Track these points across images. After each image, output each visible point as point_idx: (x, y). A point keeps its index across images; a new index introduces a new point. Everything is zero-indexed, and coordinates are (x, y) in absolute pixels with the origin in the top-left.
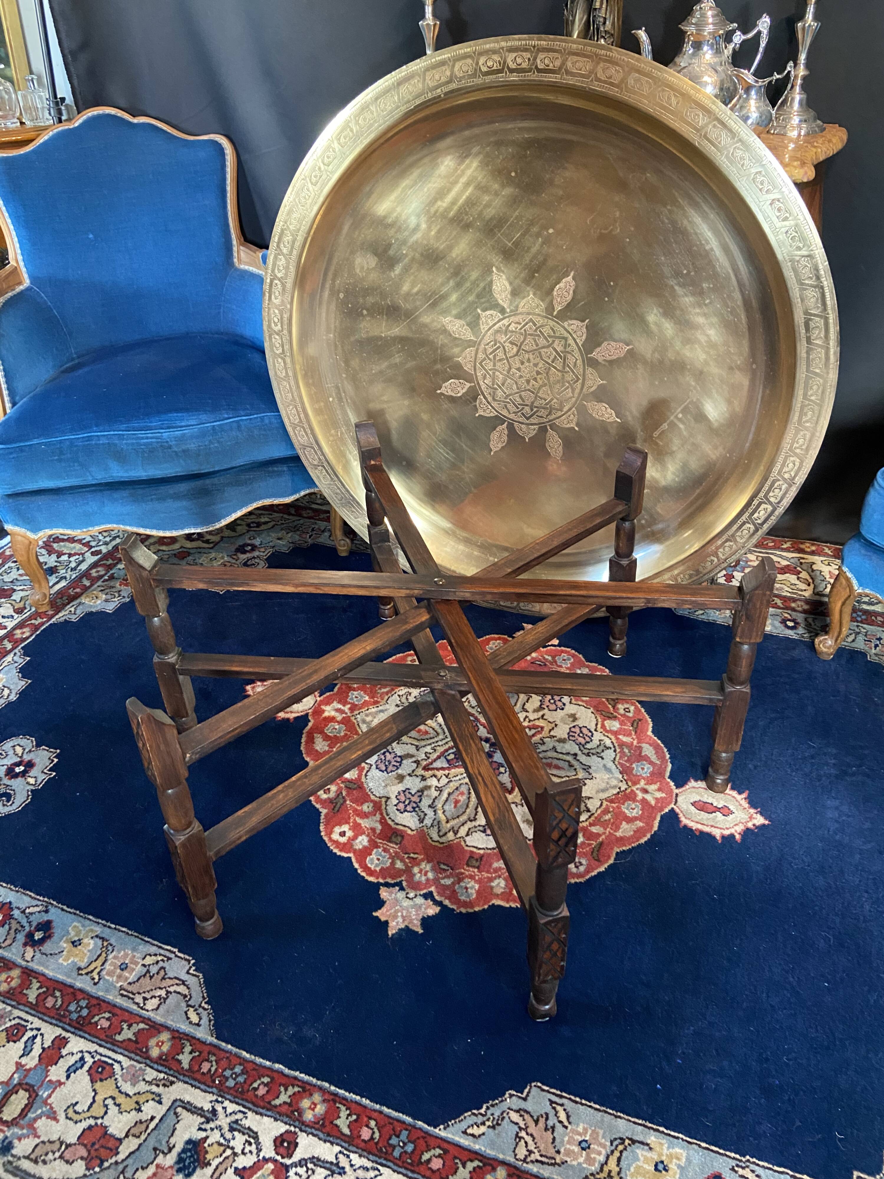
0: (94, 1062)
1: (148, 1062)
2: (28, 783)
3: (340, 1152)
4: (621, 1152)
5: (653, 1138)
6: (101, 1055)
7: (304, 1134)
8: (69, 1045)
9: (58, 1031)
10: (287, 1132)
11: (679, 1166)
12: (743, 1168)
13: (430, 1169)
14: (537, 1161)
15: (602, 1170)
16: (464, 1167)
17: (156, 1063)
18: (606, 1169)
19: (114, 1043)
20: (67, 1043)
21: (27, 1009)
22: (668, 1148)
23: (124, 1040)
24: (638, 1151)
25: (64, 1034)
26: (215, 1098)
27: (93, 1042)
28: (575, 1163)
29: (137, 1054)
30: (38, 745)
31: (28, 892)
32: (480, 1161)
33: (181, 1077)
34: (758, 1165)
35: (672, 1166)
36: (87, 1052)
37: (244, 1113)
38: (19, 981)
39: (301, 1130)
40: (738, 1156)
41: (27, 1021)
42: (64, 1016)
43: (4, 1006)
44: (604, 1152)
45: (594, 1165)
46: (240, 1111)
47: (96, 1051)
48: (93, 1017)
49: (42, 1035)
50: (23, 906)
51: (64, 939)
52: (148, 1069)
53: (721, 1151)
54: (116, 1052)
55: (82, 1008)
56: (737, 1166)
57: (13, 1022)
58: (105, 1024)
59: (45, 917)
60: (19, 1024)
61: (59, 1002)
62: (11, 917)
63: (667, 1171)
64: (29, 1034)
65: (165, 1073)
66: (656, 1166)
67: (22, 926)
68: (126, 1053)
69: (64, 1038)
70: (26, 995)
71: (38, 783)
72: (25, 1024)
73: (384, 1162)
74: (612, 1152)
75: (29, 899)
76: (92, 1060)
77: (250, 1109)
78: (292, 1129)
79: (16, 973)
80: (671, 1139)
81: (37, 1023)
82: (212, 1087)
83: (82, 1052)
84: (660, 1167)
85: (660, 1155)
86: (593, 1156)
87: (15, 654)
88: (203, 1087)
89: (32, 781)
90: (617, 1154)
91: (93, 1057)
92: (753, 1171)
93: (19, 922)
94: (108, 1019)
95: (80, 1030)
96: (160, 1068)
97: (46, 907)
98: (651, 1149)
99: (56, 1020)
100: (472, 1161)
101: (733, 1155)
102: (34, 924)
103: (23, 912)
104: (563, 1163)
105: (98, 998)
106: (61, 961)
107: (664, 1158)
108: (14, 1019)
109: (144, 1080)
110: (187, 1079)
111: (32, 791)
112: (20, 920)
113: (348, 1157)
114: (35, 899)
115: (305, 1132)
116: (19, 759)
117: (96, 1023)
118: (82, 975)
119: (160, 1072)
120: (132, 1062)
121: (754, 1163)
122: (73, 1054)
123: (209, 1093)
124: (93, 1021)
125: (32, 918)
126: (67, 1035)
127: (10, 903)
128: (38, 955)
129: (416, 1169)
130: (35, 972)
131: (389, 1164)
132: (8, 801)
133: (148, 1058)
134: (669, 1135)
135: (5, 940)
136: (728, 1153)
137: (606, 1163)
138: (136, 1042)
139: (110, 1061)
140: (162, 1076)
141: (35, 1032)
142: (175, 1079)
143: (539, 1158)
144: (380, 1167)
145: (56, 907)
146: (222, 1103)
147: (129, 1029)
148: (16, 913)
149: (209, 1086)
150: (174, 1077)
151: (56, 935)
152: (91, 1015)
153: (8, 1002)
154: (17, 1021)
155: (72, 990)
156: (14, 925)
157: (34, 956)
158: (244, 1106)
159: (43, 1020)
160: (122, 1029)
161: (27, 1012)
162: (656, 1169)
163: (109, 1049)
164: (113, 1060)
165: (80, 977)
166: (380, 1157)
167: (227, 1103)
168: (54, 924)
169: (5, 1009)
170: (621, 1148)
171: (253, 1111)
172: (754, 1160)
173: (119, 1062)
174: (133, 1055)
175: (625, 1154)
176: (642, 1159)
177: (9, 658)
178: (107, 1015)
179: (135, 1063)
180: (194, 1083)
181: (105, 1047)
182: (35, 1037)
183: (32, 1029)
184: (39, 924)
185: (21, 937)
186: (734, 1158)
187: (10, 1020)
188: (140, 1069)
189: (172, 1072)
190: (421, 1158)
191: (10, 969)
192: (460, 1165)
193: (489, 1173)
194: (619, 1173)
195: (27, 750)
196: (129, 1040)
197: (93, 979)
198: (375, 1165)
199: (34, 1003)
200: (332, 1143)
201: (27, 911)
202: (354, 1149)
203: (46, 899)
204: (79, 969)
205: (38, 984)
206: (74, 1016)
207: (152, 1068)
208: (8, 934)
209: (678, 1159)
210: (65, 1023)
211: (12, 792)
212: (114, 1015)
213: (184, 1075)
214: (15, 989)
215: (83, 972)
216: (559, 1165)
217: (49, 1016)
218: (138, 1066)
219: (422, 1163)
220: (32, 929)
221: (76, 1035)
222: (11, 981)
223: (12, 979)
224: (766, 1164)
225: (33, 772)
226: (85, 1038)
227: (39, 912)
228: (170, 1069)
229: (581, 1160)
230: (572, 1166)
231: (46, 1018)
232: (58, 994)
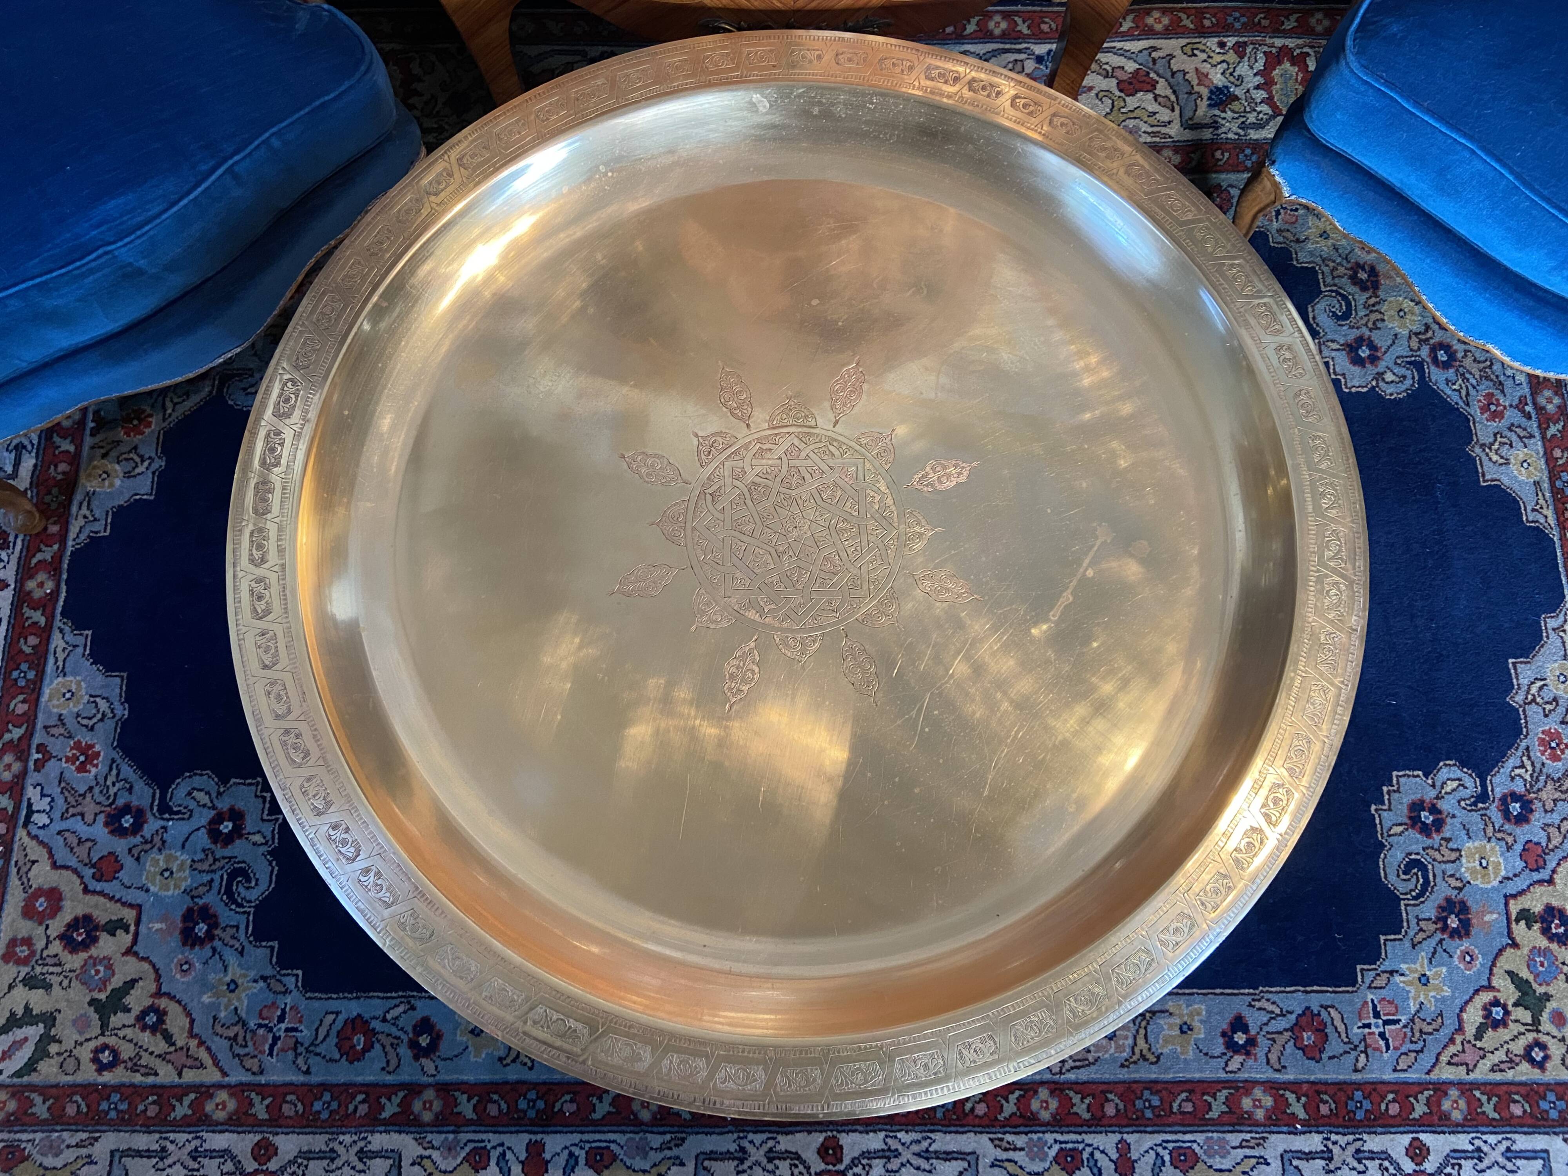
0: (587, 1153)
1: (645, 1128)
2: (254, 844)
3: (887, 1136)
4: (1145, 1028)
5: (1170, 1003)
6: (588, 1142)
7: (844, 1134)
8: (547, 1148)
9: (525, 1138)
10: (825, 1139)
11: (1201, 1021)
12: (1259, 1000)
13: (977, 1116)
14: (1072, 1068)
15: (1133, 1053)
16: (1008, 1102)
17: (652, 1126)
18: (1137, 1050)
19: (595, 1123)
20: (544, 1145)
21: (473, 1128)
22: (1188, 1006)
23: (604, 1117)
24: (1162, 1022)
25: (534, 1137)
26: (736, 1135)
27: (572, 1132)
28: (1107, 1056)
29: (628, 1125)
30: (224, 780)
31: (371, 994)
32: (1020, 1090)
33: (689, 1130)
34: (1271, 992)
35: (1196, 1024)
36: (572, 1145)
37: (774, 1139)
38: (441, 1102)
39: (839, 1132)
40: (1251, 991)
41: (483, 1141)
42: (519, 1118)
43: (444, 1136)
44: (1130, 1034)
45: (1124, 1051)
46: (768, 1139)
47: (581, 1141)
48: (554, 1107)
49: (509, 1148)
50: (379, 1013)
51: (458, 1032)
52: (649, 1136)
53: (1236, 991)
54: (604, 1132)
55: (534, 1101)
56: (1254, 1000)
57: (467, 1149)
58: (573, 1107)
59: (418, 1015)
60: (475, 1148)
61: (504, 1106)
62: (374, 1032)
63: (1191, 1030)
64: (494, 1155)
65: (670, 1132)
66: (1181, 1028)
67: (396, 1038)
68: (615, 1128)
69: (536, 1141)
70: (460, 1113)
71: (269, 837)
72: (483, 1145)
73: (932, 1128)
74: (1137, 1031)
75: (379, 1001)
76: (583, 1152)
77: (778, 1133)
78: (829, 1133)
79: (429, 1094)
80: (1187, 997)
81: (494, 1139)
82: (726, 1126)
83: (566, 1148)
84: (1185, 1028)
85: (1181, 1016)
86: (1121, 1042)
87: (61, 631)
88: (717, 1130)
89: (257, 838)
90: (1142, 1031)
91: (581, 1148)
92: (1268, 1000)
93: (388, 1035)
94: (571, 1101)
95: (549, 1126)
96: (661, 1129)
97: (409, 1002)
98: (1171, 1014)
99: (515, 1126)
100: (1013, 1093)
101: (1247, 991)
102: (409, 1029)
103: (384, 1020)
104: (1096, 1060)
105: (544, 1083)
106: (473, 1059)
107: (1185, 1019)
108: (465, 1144)
109: (652, 1149)
110: (697, 1130)
111: (269, 853)
112: (387, 1031)
113: (896, 1137)
114: (387, 998)
115: (844, 1131)
116: (213, 813)
117: (561, 1110)
118: (508, 1065)
119: (664, 1133)
120: (628, 1136)
121: (1267, 992)
122: (558, 1154)
123: (728, 1133)
124: (556, 1110)
125: (401, 1024)
126: (539, 1137)
127: (359, 1015)
128: (441, 1064)
129: (964, 1122)
130: (452, 1084)
131: (936, 1128)
132: (249, 880)
133: (641, 1123)
134: (1184, 994)
135: (388, 1062)
136: (1242, 991)
137: (1135, 1044)
138: (618, 1113)
139: (604, 1144)
140: (668, 1137)
141: (500, 1149)
142: (684, 1135)
143: (1073, 1064)
144: (929, 1135)
145: (420, 998)
146: (746, 1137)
147: (601, 1102)
148: (376, 1025)
149: (723, 1127)
150: (682, 1132)
151: (444, 1031)
152: (550, 1106)
153: (445, 1129)
154: (471, 1146)
155: (509, 1087)
156: (387, 1041)
157: (436, 1067)
158: (770, 1132)
159: (500, 1133)
160: (594, 1105)
161: (475, 1132)
162: (1182, 1032)
163: (595, 1132)
164: (606, 1141)
165: (508, 1068)
166: (926, 1125)
167: (751, 1136)
168: (434, 1019)
169: (446, 1139)
170: (1144, 1023)
171: (782, 1133)
172: (1267, 988)
173: (614, 1142)
174: (624, 1128)
175: (1149, 1028)
176: (1165, 1027)
177: (57, 641)
178: (567, 1097)
179: (631, 1135)
180: (706, 1130)
181: (588, 1132)
182: (503, 1154)
183: (494, 1148)
184: (415, 1027)
185: (404, 1051)
186: (1249, 994)
187: (462, 1148)
188: (641, 1139)
189: (676, 1129)
190: (964, 1110)
191: (420, 1093)
192: (1003, 1102)
193: (1032, 1097)
194: (1150, 1049)
195: (214, 795)
196: (609, 1113)
197: (525, 1064)
198: (924, 1134)
199: (475, 1117)
200: (875, 1131)
201: (389, 1017)
202: (898, 1127)
203: (400, 993)
204: (501, 1059)
205: (465, 1096)
206: (532, 1114)
207: (652, 1132)
208: (386, 1054)
209: (1199, 1014)
210: (526, 1125)
211: (243, 865)
212: (574, 1093)
213: (692, 1126)
214: (441, 1112)
215: (508, 1060)
216: (1093, 1064)
217: (503, 1126)
218: (637, 1137)
219: (967, 1115)
220: (411, 1035)
221: (548, 1133)
222: (431, 1105)
223: (431, 1103)
224: (1278, 989)
225: (249, 825)
226: (560, 1132)
227: (405, 1012)
228: (672, 1126)
229: (1112, 1051)
230: (1106, 1059)
231: (500, 1129)
232: (495, 1097)
